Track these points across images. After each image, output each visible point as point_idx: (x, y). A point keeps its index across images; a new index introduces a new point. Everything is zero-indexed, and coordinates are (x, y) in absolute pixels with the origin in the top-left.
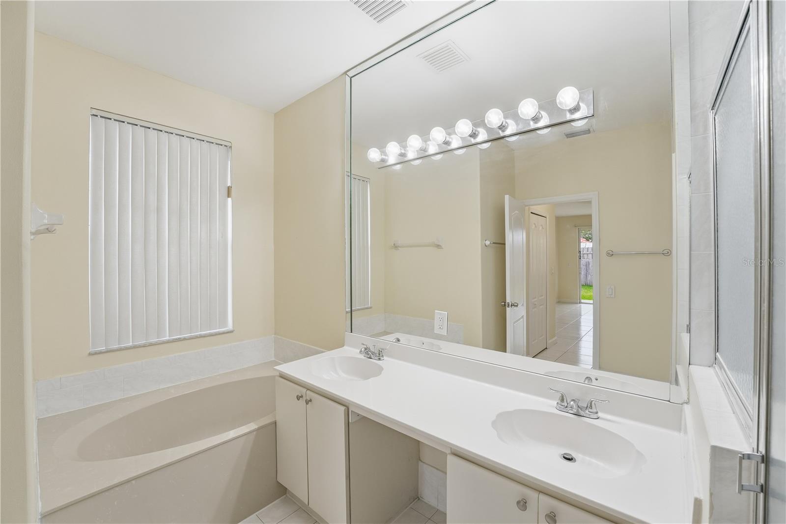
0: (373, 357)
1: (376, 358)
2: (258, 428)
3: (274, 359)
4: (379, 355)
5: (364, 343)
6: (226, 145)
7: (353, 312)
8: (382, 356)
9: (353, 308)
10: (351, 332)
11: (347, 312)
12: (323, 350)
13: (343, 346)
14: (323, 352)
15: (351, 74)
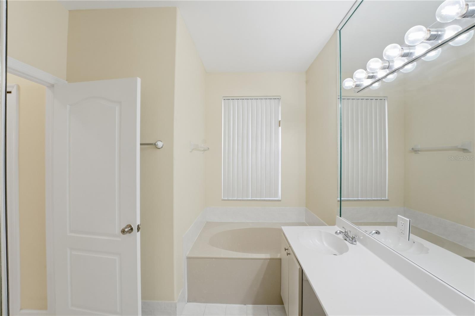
0: (347, 240)
1: (349, 241)
2: (270, 258)
3: (305, 222)
4: (353, 240)
5: (344, 227)
6: (278, 98)
7: (342, 202)
8: (355, 241)
9: (342, 199)
10: (340, 217)
11: (338, 201)
12: (326, 224)
13: (334, 225)
14: (326, 225)
15: (339, 28)
